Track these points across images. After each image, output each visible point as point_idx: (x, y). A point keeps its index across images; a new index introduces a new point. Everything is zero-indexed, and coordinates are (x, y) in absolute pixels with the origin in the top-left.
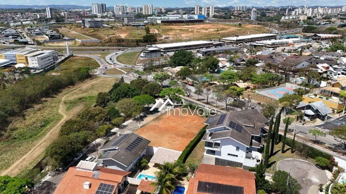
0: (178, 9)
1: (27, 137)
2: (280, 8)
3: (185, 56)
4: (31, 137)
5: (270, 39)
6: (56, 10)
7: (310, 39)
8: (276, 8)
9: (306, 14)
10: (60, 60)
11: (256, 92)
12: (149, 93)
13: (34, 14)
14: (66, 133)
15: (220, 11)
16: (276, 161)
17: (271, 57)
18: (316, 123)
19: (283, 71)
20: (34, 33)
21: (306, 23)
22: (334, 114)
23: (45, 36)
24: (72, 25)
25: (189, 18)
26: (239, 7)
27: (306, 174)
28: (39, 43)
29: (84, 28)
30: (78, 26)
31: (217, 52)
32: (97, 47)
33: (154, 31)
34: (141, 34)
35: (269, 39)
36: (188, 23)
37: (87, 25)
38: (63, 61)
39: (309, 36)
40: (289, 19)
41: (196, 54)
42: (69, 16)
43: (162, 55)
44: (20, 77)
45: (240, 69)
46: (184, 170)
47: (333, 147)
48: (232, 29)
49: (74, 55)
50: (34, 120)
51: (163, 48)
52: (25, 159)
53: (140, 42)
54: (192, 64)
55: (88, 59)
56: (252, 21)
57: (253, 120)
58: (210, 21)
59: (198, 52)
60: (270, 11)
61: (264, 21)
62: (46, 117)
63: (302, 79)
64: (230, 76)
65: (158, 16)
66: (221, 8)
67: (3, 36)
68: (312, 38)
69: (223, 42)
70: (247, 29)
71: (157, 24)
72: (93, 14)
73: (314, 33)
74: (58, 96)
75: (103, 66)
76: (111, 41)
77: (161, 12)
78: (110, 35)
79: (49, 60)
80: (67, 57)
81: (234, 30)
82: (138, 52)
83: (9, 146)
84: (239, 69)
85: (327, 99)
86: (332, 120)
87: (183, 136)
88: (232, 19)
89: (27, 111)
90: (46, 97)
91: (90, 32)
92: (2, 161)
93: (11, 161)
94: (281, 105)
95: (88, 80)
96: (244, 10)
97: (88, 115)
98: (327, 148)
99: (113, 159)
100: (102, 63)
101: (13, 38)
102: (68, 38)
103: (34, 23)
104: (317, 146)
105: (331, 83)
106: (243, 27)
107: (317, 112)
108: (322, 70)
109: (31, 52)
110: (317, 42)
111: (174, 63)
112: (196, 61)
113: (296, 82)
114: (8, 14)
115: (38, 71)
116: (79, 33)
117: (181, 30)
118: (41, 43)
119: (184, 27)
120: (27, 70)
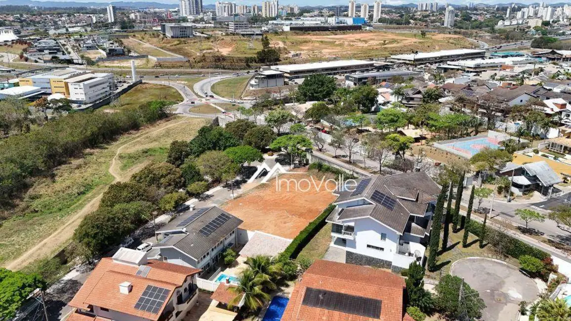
0: (320, 9)
1: (54, 210)
2: (496, 7)
3: (322, 85)
4: (60, 210)
5: (473, 58)
6: (124, 9)
7: (544, 59)
8: (490, 6)
9: (541, 17)
10: (120, 90)
11: (435, 146)
12: (254, 144)
13: (88, 15)
14: (109, 203)
15: (392, 12)
16: (451, 261)
17: (469, 87)
18: (532, 198)
19: (485, 111)
20: (84, 46)
21: (539, 32)
22: (565, 184)
23: (100, 51)
24: (146, 33)
25: (337, 23)
26: (425, 5)
27: (501, 284)
28: (90, 63)
29: (163, 39)
30: (155, 35)
31: (378, 79)
32: (182, 70)
33: (276, 43)
34: (255, 49)
35: (471, 58)
36: (336, 30)
37: (169, 34)
38: (124, 91)
39: (542, 54)
40: (510, 25)
41: (343, 82)
42: (143, 20)
43: (286, 84)
44: (55, 115)
45: (412, 107)
46: (290, 270)
47: (557, 240)
48: (410, 41)
49: (143, 81)
50: (68, 183)
51: (289, 72)
52: (45, 244)
53: (253, 61)
54: (334, 98)
55: (164, 88)
56: (446, 28)
57: (417, 190)
58: (372, 27)
59: (347, 78)
60: (479, 12)
61: (467, 29)
62: (89, 179)
63: (518, 124)
64: (392, 117)
65: (286, 19)
66: (394, 7)
67: (35, 50)
68: (547, 58)
69: (391, 62)
70: (435, 40)
71: (283, 32)
72: (181, 16)
73: (551, 48)
74: (110, 147)
75: (188, 100)
76: (204, 60)
77: (292, 14)
78: (204, 50)
79: (104, 88)
80: (132, 84)
81: (413, 43)
82: (247, 79)
83: (24, 223)
84: (410, 107)
85: (555, 158)
86: (562, 194)
87: (301, 215)
88: (410, 25)
89: (59, 169)
90: (93, 147)
91: (172, 46)
92: (10, 247)
93: (24, 247)
94: (474, 168)
95: (162, 122)
96: (434, 9)
97: (148, 176)
98: (545, 242)
99: (175, 248)
100: (187, 95)
101: (50, 53)
102: (136, 55)
103: (86, 31)
104: (529, 238)
105: (565, 131)
106: (427, 38)
107: (535, 180)
108: (552, 110)
109: (75, 76)
110: (554, 64)
111: (304, 96)
112: (341, 94)
113: (506, 129)
114: (48, 16)
115: (83, 107)
116: (155, 46)
117: (322, 42)
118: (93, 62)
119: (328, 38)
120: (66, 105)
